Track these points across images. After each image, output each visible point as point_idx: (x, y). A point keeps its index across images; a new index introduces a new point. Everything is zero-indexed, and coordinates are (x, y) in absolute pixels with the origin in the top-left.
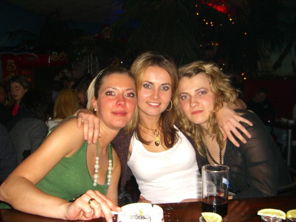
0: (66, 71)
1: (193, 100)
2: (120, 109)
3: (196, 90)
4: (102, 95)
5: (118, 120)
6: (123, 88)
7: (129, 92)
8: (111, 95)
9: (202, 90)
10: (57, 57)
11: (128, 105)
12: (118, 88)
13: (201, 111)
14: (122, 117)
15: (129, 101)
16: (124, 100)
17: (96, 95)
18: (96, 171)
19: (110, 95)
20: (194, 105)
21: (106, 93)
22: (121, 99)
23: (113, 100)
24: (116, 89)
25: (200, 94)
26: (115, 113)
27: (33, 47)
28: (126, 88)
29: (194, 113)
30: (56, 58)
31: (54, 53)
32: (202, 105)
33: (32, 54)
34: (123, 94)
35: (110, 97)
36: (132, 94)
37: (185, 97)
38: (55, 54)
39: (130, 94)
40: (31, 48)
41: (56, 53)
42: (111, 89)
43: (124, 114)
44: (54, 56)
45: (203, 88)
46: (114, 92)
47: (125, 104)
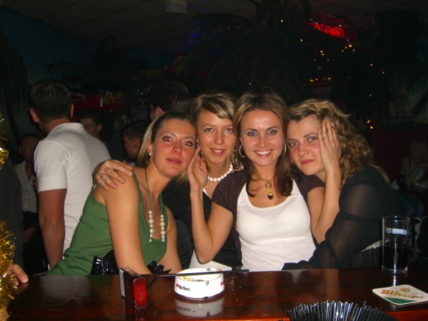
0: (124, 117)
1: (301, 148)
2: (176, 156)
3: (305, 136)
4: (159, 139)
5: (171, 168)
6: (182, 136)
7: (188, 140)
8: (169, 141)
9: (313, 135)
10: (112, 98)
11: (184, 154)
12: (177, 134)
13: (312, 161)
14: (176, 166)
15: (186, 150)
16: (181, 147)
17: (153, 139)
18: (151, 226)
19: (167, 140)
20: (302, 153)
21: (164, 138)
22: (177, 146)
23: (170, 146)
24: (174, 135)
25: (310, 140)
26: (169, 160)
27: (80, 85)
28: (185, 136)
29: (303, 163)
30: (111, 100)
31: (107, 93)
32: (313, 153)
33: (78, 94)
34: (181, 141)
35: (167, 143)
36: (191, 143)
37: (295, 144)
38: (110, 95)
39: (188, 142)
40: (78, 87)
41: (111, 93)
42: (169, 135)
43: (179, 162)
44: (107, 98)
45: (312, 133)
46: (172, 138)
47: (181, 152)
